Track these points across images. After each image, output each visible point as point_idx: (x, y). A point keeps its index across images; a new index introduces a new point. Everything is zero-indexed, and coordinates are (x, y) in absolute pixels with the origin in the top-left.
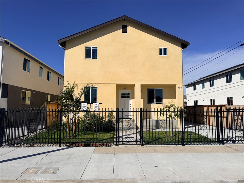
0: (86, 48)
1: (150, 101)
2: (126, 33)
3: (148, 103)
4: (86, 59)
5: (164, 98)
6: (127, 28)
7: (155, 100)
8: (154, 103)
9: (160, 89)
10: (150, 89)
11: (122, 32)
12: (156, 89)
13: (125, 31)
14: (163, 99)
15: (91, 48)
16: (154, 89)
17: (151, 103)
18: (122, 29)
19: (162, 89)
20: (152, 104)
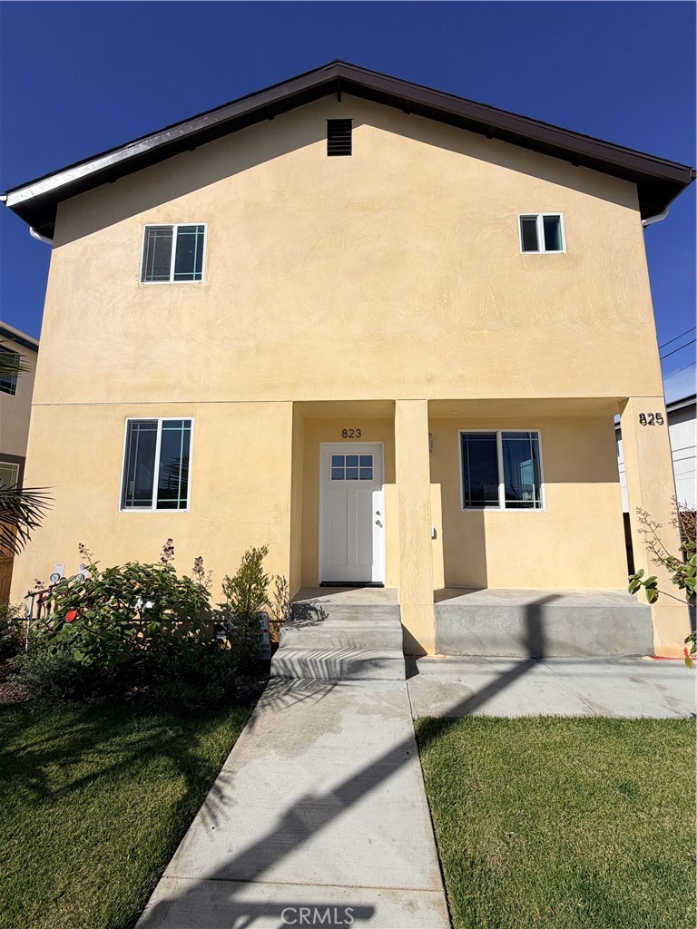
2: (349, 153)
3: (467, 505)
5: (550, 481)
7: (502, 488)
8: (497, 504)
9: (526, 435)
10: (472, 435)
11: (330, 154)
12: (504, 435)
14: (543, 485)
16: (495, 436)
17: (483, 505)
18: (326, 141)
19: (535, 435)
20: (487, 511)
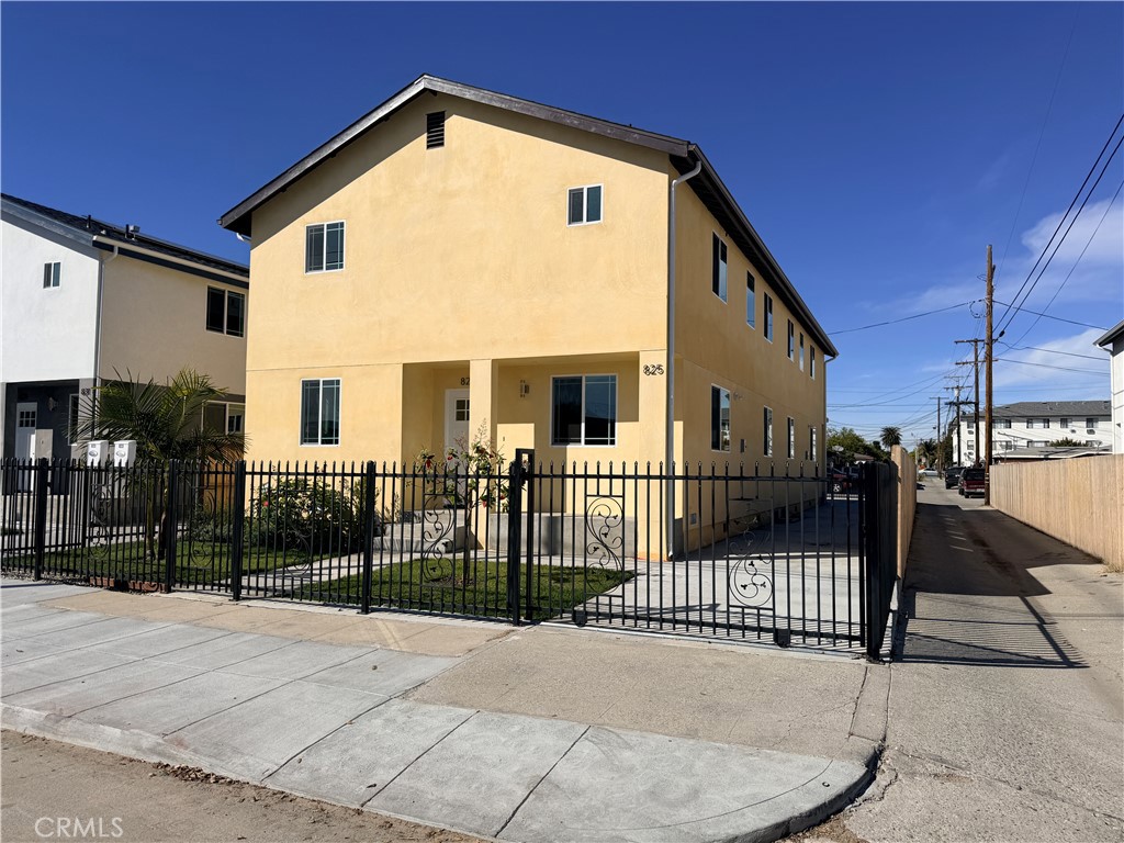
0: (310, 230)
1: (564, 431)
2: (442, 145)
3: (555, 442)
4: (310, 273)
5: (622, 420)
6: (443, 126)
7: (583, 425)
8: (580, 441)
9: (606, 378)
10: (562, 380)
11: (429, 146)
12: (588, 379)
13: (436, 141)
14: (617, 424)
15: (323, 229)
16: (580, 380)
17: (567, 442)
18: (425, 135)
19: (613, 378)
20: (571, 448)
